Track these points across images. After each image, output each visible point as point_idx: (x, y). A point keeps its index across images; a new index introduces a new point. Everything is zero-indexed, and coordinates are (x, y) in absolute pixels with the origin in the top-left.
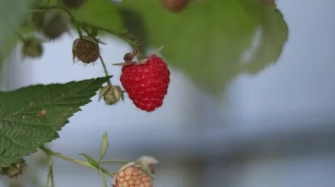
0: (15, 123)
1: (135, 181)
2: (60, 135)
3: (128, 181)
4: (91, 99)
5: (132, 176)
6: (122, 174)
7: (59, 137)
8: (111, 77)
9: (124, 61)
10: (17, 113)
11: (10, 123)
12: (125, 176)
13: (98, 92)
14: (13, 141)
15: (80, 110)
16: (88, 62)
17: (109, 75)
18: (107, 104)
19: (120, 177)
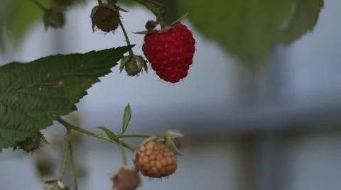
0: (31, 95)
1: (156, 155)
2: (78, 107)
3: (149, 156)
4: (111, 69)
5: (154, 150)
6: (142, 148)
7: (76, 109)
8: (134, 46)
9: (146, 30)
10: (33, 85)
11: (25, 95)
12: (146, 150)
13: (119, 62)
14: (29, 114)
15: (99, 81)
16: (108, 31)
17: (131, 44)
18: (129, 74)
19: (141, 152)
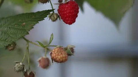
0: (12, 28)
1: (58, 53)
2: (29, 33)
3: (55, 53)
4: (44, 18)
5: (58, 51)
6: (53, 50)
8: (54, 9)
10: (14, 24)
11: (10, 28)
12: (55, 51)
13: (48, 16)
14: (10, 35)
15: (38, 23)
18: (52, 21)
19: (53, 52)
